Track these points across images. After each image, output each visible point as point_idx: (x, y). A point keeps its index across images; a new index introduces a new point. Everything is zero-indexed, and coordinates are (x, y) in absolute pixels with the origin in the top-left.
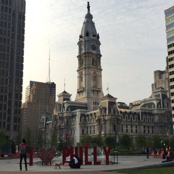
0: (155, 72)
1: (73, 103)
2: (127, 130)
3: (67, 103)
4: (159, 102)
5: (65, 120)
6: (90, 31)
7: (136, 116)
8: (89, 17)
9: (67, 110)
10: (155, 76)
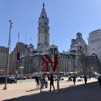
0: (72, 40)
1: (35, 50)
2: (63, 63)
3: (32, 49)
4: (78, 50)
5: (31, 58)
6: (44, 16)
7: (67, 56)
8: (44, 10)
9: (32, 53)
10: (72, 41)
